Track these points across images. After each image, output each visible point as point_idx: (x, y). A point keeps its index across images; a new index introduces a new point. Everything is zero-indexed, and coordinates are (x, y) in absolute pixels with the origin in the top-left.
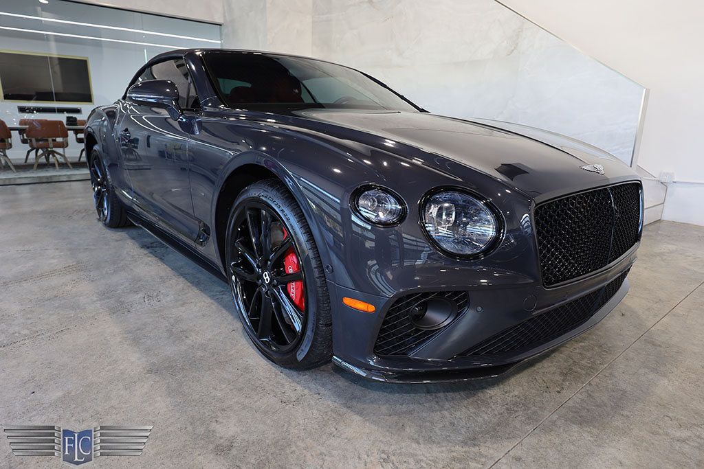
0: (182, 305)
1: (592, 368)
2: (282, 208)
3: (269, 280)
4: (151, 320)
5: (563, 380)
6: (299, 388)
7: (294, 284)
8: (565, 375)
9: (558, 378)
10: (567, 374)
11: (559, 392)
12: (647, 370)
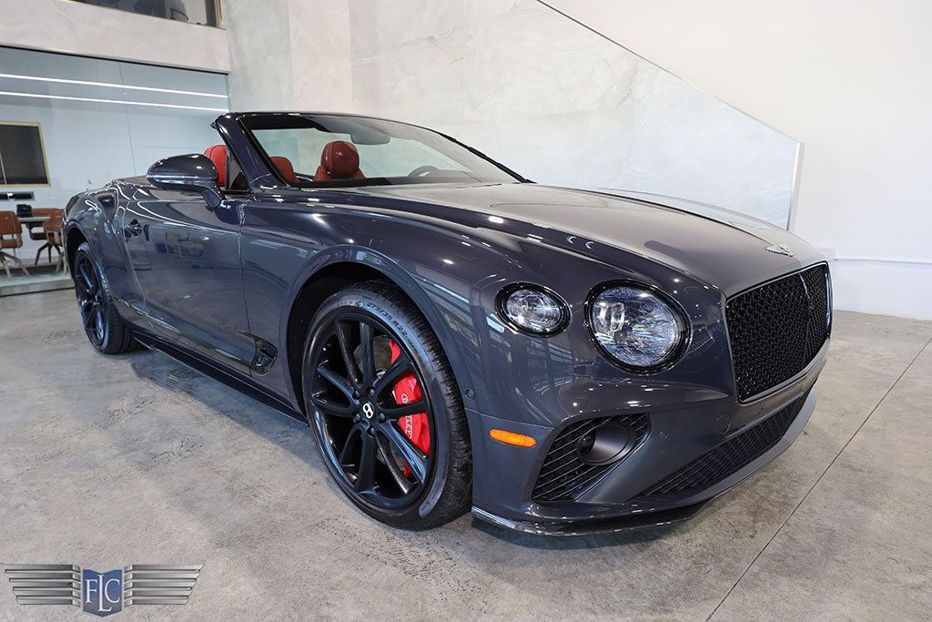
0: (236, 454)
1: (784, 503)
2: (394, 319)
3: (372, 413)
4: (201, 476)
5: (754, 522)
6: (423, 553)
7: (410, 417)
8: (754, 514)
9: (747, 519)
10: (756, 512)
11: (752, 537)
12: (852, 502)
